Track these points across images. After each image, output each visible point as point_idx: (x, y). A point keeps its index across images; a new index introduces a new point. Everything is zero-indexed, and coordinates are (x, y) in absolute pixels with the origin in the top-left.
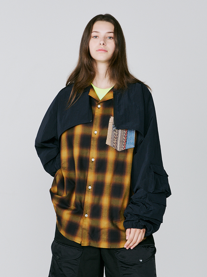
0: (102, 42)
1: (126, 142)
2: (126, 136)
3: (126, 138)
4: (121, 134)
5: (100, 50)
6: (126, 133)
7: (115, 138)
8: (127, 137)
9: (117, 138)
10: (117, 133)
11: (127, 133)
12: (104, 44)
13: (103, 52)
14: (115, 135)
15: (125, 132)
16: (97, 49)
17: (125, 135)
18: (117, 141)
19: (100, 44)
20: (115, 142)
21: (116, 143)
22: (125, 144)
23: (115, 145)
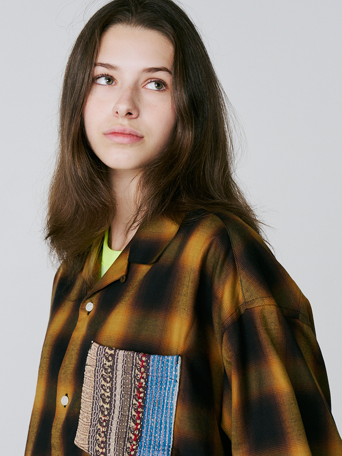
0: (123, 108)
1: (138, 439)
2: (139, 418)
3: (137, 424)
4: (122, 408)
5: (115, 133)
6: (140, 406)
7: (101, 424)
8: (142, 420)
9: (107, 425)
10: (108, 406)
11: (143, 407)
12: (130, 114)
13: (126, 140)
14: (103, 412)
15: (135, 402)
16: (107, 129)
17: (134, 413)
18: (106, 436)
19: (117, 112)
20: (101, 439)
21: (102, 442)
22: (133, 450)
23: (101, 450)
